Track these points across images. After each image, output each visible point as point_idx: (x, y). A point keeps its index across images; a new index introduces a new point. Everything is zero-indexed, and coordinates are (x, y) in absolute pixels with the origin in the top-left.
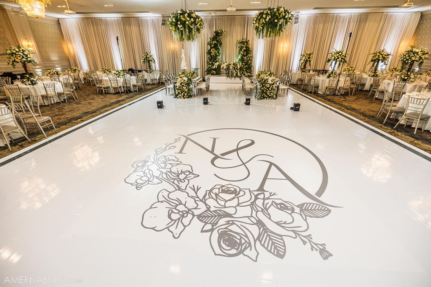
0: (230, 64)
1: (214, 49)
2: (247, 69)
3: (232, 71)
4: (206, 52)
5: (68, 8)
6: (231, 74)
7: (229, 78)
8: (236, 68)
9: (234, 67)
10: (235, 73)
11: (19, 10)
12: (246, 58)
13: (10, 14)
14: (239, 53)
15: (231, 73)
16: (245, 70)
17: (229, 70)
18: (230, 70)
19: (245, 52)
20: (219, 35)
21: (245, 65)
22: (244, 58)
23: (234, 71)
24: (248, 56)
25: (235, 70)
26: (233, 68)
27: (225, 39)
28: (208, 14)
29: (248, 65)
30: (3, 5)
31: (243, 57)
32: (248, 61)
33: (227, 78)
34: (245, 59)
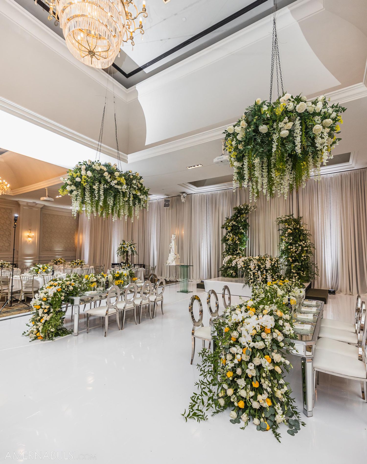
0: (251, 260)
1: (231, 234)
2: (299, 269)
3: (254, 273)
4: (220, 239)
5: (47, 195)
6: (251, 279)
7: (249, 286)
8: (262, 267)
9: (259, 266)
10: (260, 278)
11: (34, 205)
12: (294, 248)
13: (24, 208)
14: (282, 240)
15: (252, 277)
16: (294, 271)
17: (249, 270)
18: (251, 271)
19: (291, 238)
20: (243, 212)
21: (294, 261)
22: (291, 248)
23: (259, 272)
24: (297, 245)
25: (262, 272)
26: (257, 267)
27: (257, 218)
28: (227, 186)
29: (302, 262)
30: (18, 201)
31: (289, 247)
32: (300, 255)
33: (244, 286)
34: (292, 250)
